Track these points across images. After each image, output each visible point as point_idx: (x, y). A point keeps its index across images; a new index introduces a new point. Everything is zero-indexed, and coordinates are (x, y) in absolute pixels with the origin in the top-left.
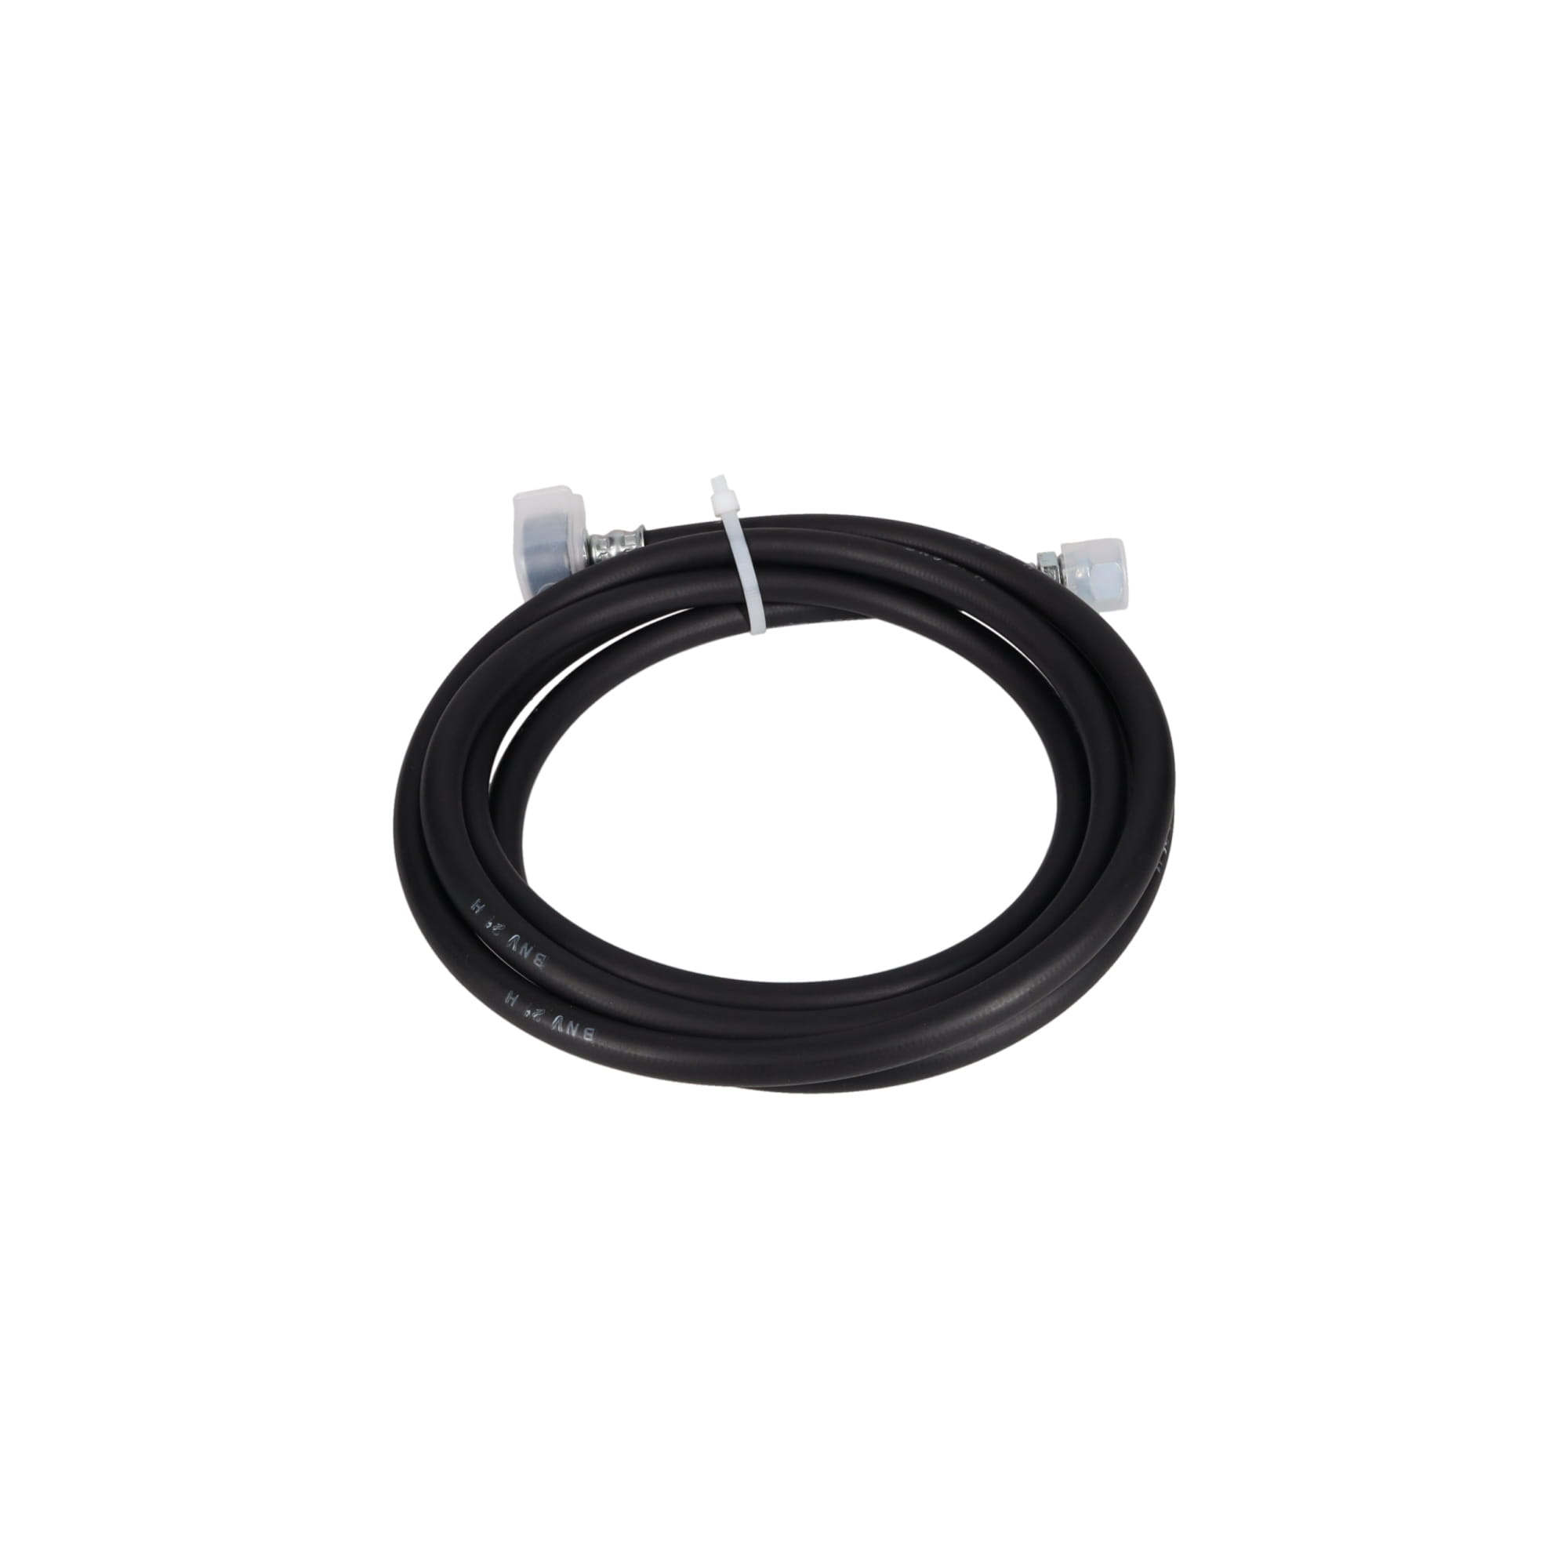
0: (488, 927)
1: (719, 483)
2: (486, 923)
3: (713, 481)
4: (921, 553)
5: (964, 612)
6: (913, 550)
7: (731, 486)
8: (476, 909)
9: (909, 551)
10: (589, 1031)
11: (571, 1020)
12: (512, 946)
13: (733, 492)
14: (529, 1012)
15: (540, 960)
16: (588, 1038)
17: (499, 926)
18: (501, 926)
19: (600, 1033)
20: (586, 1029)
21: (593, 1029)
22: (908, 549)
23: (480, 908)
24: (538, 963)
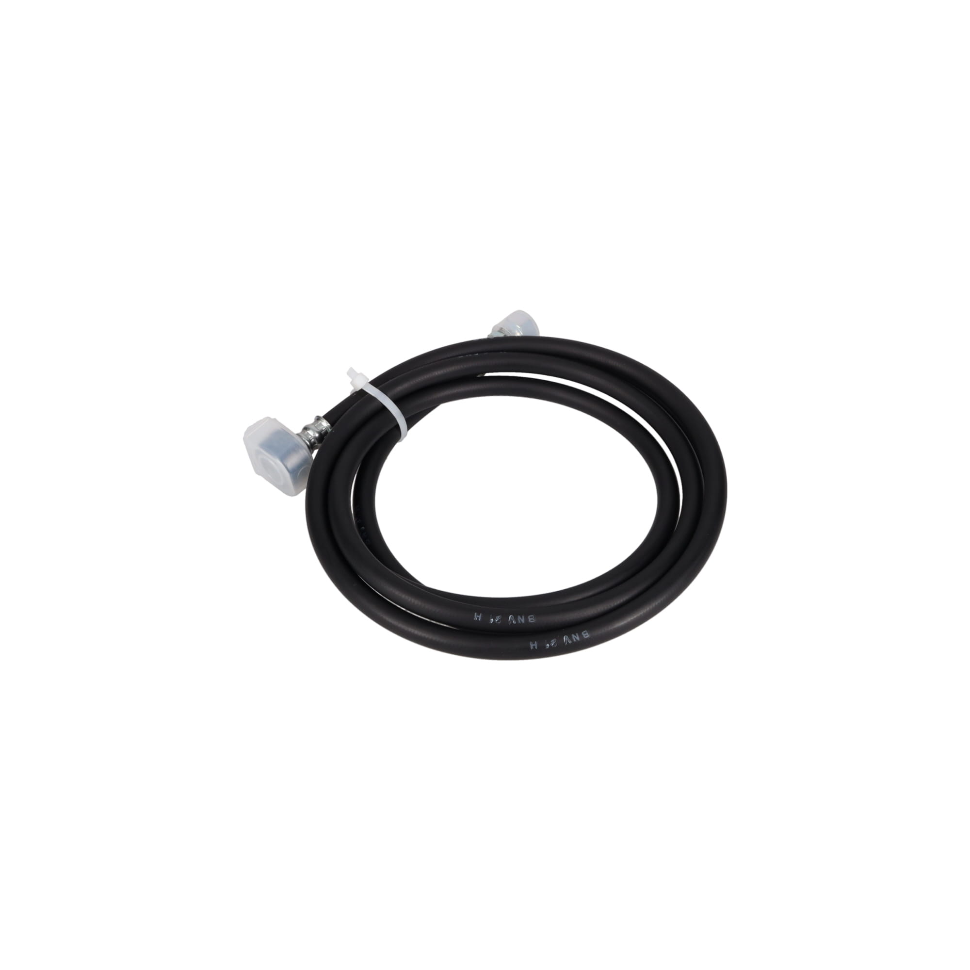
0: (492, 622)
1: (351, 373)
2: (489, 620)
3: (348, 374)
4: (467, 356)
5: (487, 375)
6: (462, 356)
7: (358, 372)
8: (478, 618)
9: (460, 358)
10: (585, 633)
11: (572, 634)
12: (512, 622)
13: (361, 374)
14: (548, 645)
15: (532, 619)
16: (586, 635)
17: (498, 618)
18: (499, 617)
19: (590, 630)
20: (583, 633)
21: (586, 631)
22: (460, 357)
23: (480, 617)
24: (531, 619)
